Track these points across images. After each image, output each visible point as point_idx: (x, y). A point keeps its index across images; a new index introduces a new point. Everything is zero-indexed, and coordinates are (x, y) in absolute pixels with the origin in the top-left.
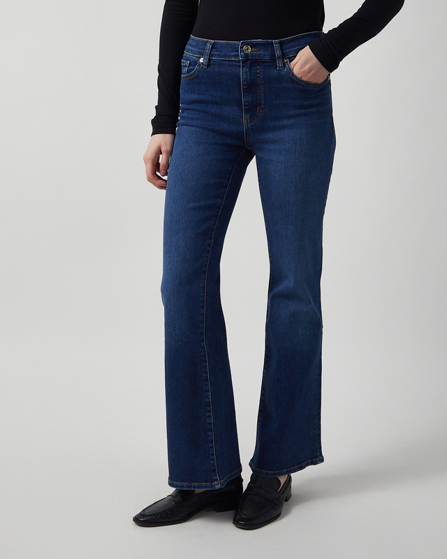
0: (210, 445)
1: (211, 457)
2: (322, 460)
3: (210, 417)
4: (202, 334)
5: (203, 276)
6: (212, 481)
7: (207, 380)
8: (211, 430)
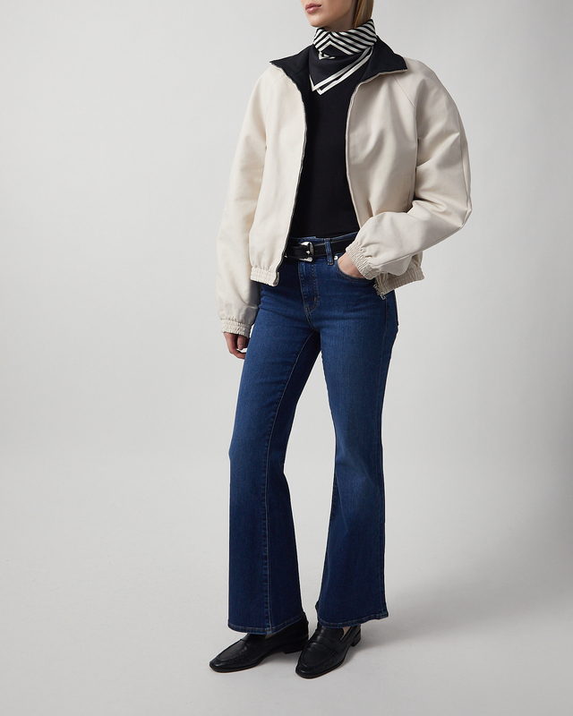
0: (265, 594)
1: (265, 605)
2: (387, 615)
3: (266, 569)
4: (263, 495)
5: (266, 444)
6: (264, 627)
7: (265, 536)
8: (266, 581)
